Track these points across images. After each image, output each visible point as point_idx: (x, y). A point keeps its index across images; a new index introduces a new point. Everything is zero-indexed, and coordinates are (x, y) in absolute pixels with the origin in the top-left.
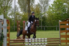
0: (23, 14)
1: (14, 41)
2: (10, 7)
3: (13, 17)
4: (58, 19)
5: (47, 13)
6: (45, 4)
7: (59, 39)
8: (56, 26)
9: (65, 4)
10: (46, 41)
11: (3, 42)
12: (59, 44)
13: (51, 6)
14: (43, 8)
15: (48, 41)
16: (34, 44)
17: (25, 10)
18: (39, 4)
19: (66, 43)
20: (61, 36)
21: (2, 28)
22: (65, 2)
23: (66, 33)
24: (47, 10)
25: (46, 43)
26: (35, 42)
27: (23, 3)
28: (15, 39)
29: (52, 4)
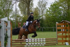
0: (24, 17)
1: (16, 41)
2: (11, 10)
3: (14, 19)
4: (55, 21)
5: (45, 16)
6: (42, 8)
7: (56, 39)
8: (53, 28)
9: (60, 7)
10: (45, 41)
11: (7, 42)
12: (56, 44)
13: (49, 9)
14: (41, 11)
15: (46, 41)
16: (34, 44)
17: (24, 13)
18: (37, 7)
19: (63, 43)
20: (58, 37)
21: (7, 29)
22: (60, 6)
23: (63, 33)
24: (44, 12)
25: (45, 43)
26: (34, 41)
27: (23, 6)
28: (17, 39)
29: (49, 8)
